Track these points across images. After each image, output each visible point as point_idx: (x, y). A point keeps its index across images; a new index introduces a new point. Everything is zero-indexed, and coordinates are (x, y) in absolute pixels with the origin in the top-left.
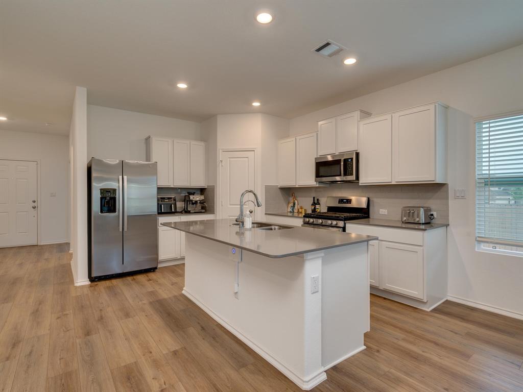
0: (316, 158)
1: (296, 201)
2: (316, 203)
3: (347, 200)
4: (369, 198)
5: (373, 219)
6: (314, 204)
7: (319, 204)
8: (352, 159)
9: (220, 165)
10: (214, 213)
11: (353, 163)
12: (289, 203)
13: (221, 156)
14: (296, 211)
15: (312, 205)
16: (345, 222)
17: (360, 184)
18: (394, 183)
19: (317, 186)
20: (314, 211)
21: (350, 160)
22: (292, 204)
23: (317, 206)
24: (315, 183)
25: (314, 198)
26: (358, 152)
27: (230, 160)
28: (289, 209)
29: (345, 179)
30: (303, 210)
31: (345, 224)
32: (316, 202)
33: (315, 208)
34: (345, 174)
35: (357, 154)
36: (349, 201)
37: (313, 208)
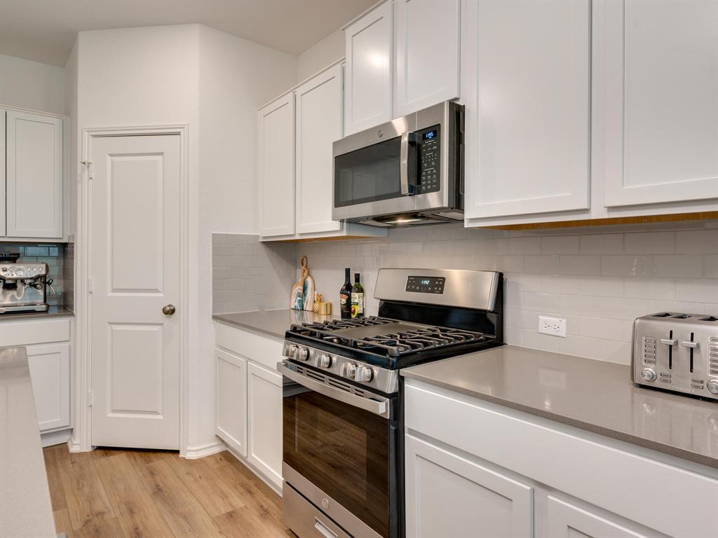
0: (335, 144)
1: (309, 280)
2: (352, 286)
3: (433, 279)
4: (501, 275)
5: (518, 348)
6: (348, 289)
7: (361, 290)
8: (436, 130)
9: (85, 177)
10: (73, 315)
11: (439, 145)
12: (294, 283)
13: (87, 148)
14: (308, 307)
15: (342, 292)
16: (404, 372)
17: (467, 225)
18: (598, 213)
19: (344, 234)
20: (347, 310)
21: (431, 134)
22: (299, 289)
23: (356, 297)
24: (336, 226)
25: (348, 271)
26: (460, 103)
27: (112, 161)
28: (293, 300)
29: (415, 208)
30: (323, 305)
31: (401, 380)
32: (353, 283)
33: (349, 300)
34: (415, 190)
35: (458, 113)
36: (438, 284)
37: (344, 301)
